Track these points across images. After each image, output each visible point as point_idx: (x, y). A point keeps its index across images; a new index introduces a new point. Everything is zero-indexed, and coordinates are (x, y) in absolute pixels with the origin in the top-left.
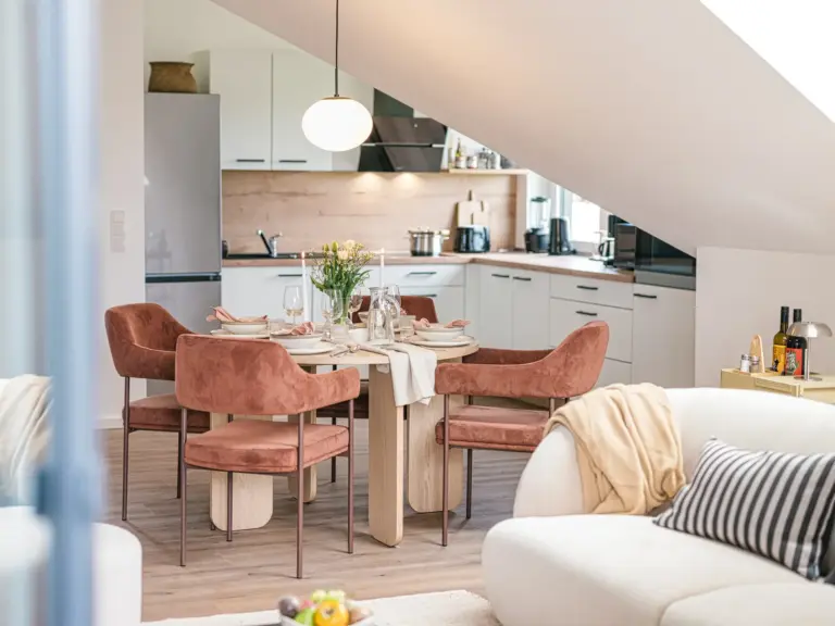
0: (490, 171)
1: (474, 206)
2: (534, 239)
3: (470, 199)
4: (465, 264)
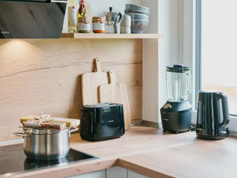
0: (119, 36)
1: (100, 77)
2: (173, 116)
3: (94, 69)
4: (106, 170)
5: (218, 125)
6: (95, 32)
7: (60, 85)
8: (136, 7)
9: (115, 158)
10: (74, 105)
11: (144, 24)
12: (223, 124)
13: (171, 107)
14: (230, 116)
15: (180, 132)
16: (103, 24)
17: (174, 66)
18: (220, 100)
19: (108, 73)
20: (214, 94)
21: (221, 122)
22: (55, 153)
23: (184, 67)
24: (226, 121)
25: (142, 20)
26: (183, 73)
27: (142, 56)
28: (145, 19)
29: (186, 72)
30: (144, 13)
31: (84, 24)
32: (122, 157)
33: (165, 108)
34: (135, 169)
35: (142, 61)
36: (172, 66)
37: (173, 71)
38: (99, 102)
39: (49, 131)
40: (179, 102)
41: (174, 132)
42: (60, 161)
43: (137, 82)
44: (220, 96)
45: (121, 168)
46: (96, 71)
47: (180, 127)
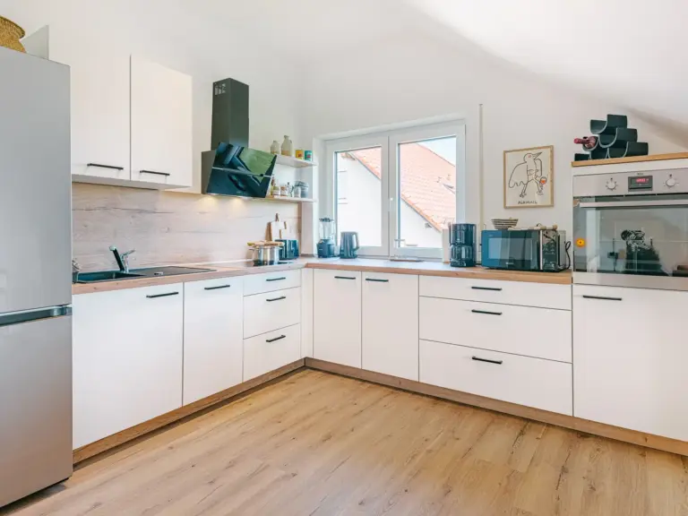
1: (280, 225)
8: (303, 183)
11: (307, 192)
12: (355, 249)
13: (323, 243)
16: (287, 192)
19: (285, 223)
20: (350, 232)
22: (272, 259)
23: (330, 219)
24: (357, 247)
25: (305, 191)
28: (307, 190)
29: (331, 221)
30: (306, 187)
31: (277, 191)
33: (320, 243)
36: (323, 219)
37: (324, 221)
38: (281, 237)
39: (269, 247)
40: (328, 239)
41: (326, 257)
42: (274, 264)
44: (355, 234)
46: (278, 221)
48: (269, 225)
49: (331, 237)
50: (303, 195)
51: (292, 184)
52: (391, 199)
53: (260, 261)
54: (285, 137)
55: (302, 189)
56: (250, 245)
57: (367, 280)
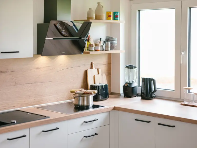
0: (104, 52)
1: (94, 71)
4: (110, 111)
5: (151, 93)
6: (95, 50)
7: (78, 75)
8: (112, 38)
9: (113, 106)
10: (83, 85)
11: (115, 45)
12: (154, 92)
13: (128, 85)
14: (157, 89)
15: (132, 97)
16: (99, 47)
17: (129, 66)
18: (153, 81)
19: (98, 69)
20: (149, 79)
21: (153, 91)
22: (88, 105)
23: (134, 66)
24: (155, 91)
25: (114, 44)
26: (134, 69)
27: (111, 60)
28: (115, 43)
29: (135, 68)
30: (115, 41)
31: (92, 47)
32: (116, 106)
33: (126, 85)
34: (123, 110)
35: (111, 63)
36: (128, 66)
37: (129, 68)
38: (95, 83)
39: (85, 95)
40: (132, 82)
41: (130, 97)
42: (90, 108)
43: (109, 73)
44: (153, 79)
45: (116, 111)
46: (93, 68)
47: (133, 95)
48: (86, 72)
49: (134, 81)
50: (112, 48)
51: (104, 39)
52: (183, 53)
53: (79, 105)
54: (99, 4)
55: (112, 43)
56: (72, 92)
57: (159, 124)
